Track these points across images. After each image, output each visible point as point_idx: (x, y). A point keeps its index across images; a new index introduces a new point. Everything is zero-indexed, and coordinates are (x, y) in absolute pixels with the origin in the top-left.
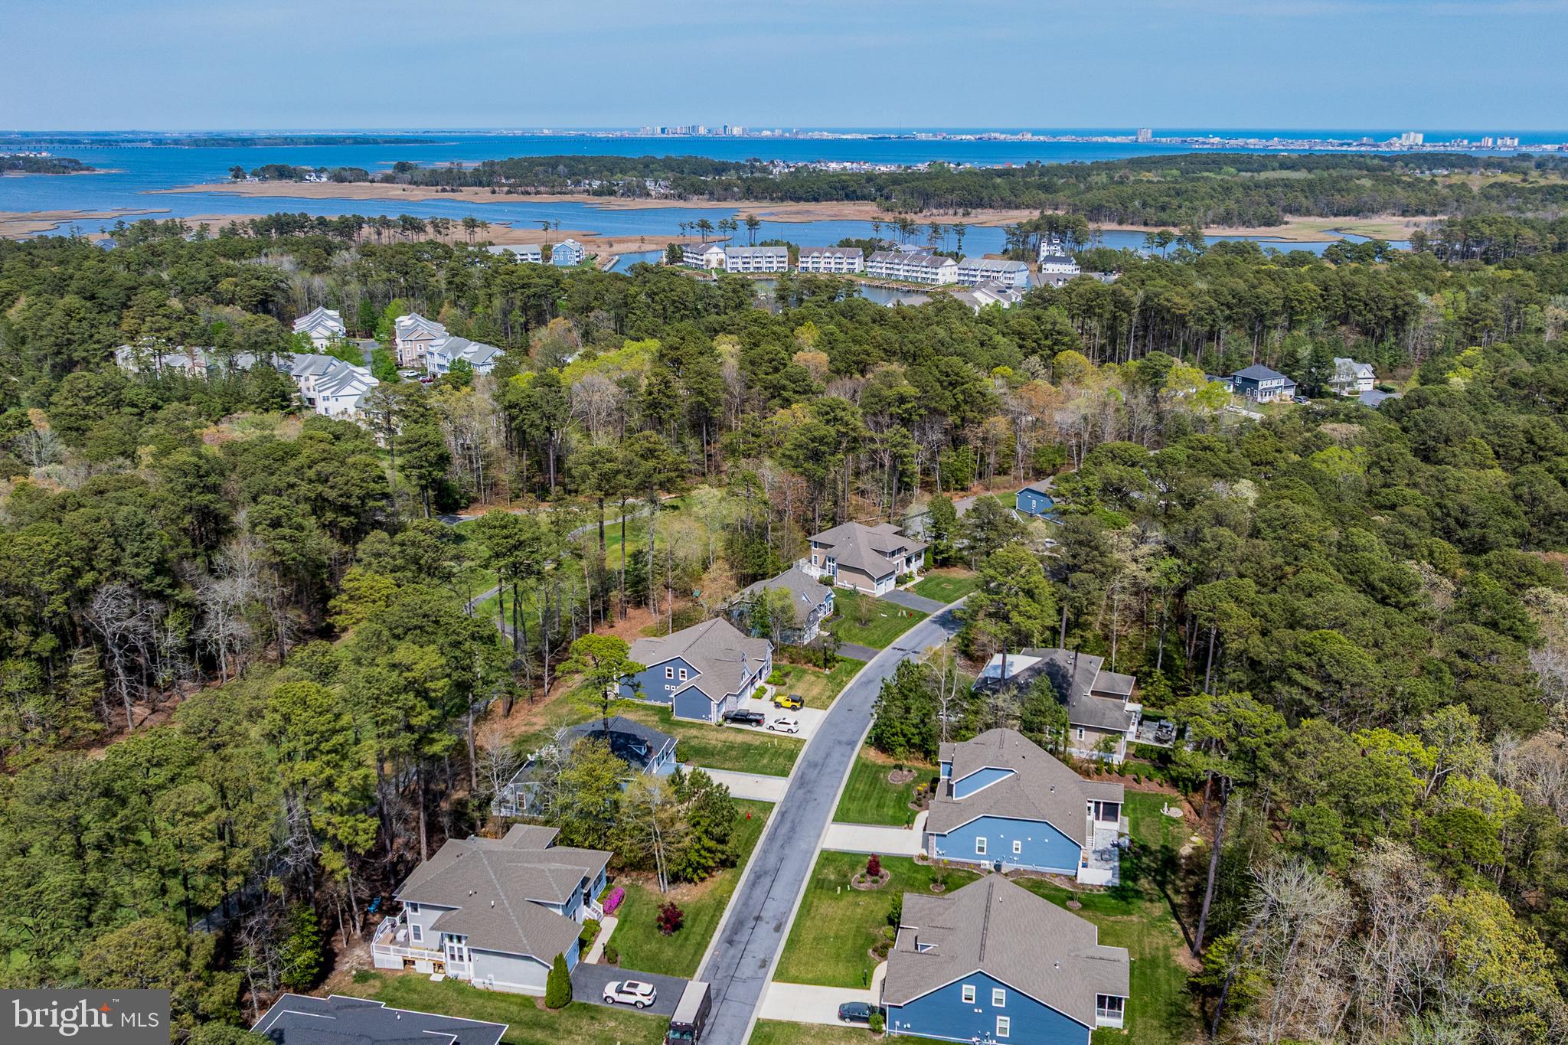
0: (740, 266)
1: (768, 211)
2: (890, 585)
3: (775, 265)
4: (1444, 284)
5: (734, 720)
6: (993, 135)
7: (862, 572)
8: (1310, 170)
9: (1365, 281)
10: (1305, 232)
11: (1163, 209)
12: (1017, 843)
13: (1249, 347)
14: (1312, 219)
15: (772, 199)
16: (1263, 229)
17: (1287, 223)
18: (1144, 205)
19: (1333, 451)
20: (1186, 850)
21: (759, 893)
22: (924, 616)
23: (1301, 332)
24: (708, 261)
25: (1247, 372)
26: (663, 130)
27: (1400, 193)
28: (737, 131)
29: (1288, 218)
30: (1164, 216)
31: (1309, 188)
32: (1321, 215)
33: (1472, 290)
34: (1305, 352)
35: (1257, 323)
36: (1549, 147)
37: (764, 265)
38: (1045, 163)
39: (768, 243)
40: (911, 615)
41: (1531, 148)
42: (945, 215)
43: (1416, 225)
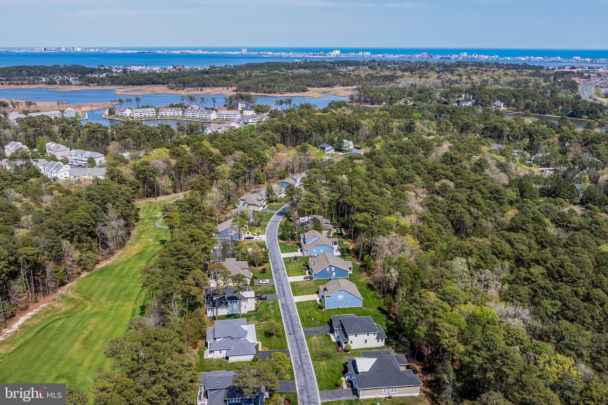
0: (139, 116)
1: (125, 90)
2: (261, 208)
3: (151, 115)
4: (367, 117)
5: (247, 239)
6: (187, 51)
7: (256, 205)
8: (310, 69)
9: (347, 118)
10: (315, 94)
11: (269, 87)
12: (322, 250)
13: (321, 139)
14: (316, 89)
15: (123, 85)
16: (302, 93)
17: (309, 91)
18: (263, 86)
19: (359, 167)
20: (351, 248)
21: (276, 265)
22: (273, 214)
23: (333, 133)
24: (126, 114)
25: (322, 146)
26: (45, 49)
27: (342, 79)
28: (79, 50)
29: (309, 89)
30: (270, 90)
31: (313, 77)
32: (318, 87)
33: (374, 118)
34: (336, 139)
35: (322, 131)
36: (380, 55)
37: (147, 115)
38: (216, 66)
39: (148, 107)
40: (270, 214)
41: (375, 56)
42: (193, 90)
43: (348, 90)
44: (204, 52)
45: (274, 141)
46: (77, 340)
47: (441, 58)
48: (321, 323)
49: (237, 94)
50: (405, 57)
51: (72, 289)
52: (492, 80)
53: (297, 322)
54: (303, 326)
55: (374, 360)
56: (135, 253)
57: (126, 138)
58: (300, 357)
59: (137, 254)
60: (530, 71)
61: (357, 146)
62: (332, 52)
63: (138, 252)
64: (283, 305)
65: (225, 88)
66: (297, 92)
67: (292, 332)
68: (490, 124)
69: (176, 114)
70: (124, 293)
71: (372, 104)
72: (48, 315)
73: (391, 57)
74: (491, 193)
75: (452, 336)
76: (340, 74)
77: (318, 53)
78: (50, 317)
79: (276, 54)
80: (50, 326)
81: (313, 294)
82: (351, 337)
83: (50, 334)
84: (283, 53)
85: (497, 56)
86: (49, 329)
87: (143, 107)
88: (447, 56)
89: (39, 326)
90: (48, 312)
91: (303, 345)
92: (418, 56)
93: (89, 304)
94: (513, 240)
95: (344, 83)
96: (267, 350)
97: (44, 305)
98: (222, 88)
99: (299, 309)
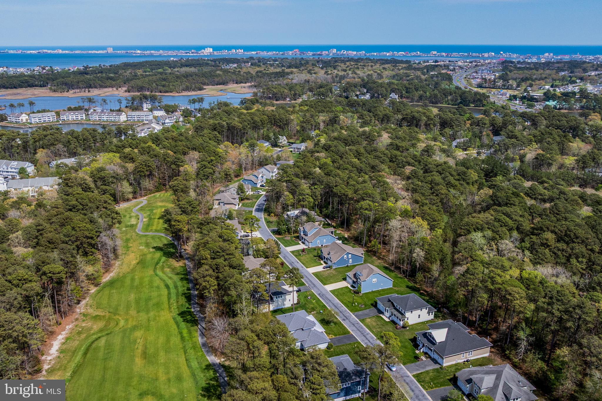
0: (38, 121)
2: (237, 207)
3: (51, 119)
6: (44, 51)
7: (232, 204)
8: (195, 67)
10: (213, 92)
11: (164, 86)
12: (325, 240)
13: (256, 136)
14: (211, 87)
16: (199, 92)
17: (205, 89)
18: (157, 85)
20: (346, 236)
21: (287, 259)
22: (252, 211)
23: (266, 129)
24: (22, 120)
27: (234, 77)
29: (205, 87)
32: (213, 85)
35: (256, 128)
36: (253, 52)
37: (47, 120)
38: (90, 66)
39: (44, 111)
40: (249, 211)
41: (248, 53)
42: (80, 92)
43: (244, 87)
44: (64, 52)
45: (218, 140)
46: (134, 356)
47: (313, 55)
48: (365, 306)
49: (141, 94)
50: (279, 54)
51: (91, 306)
52: (376, 74)
53: (342, 308)
54: (351, 311)
55: (446, 330)
56: (135, 262)
57: (56, 145)
58: (367, 339)
59: (138, 263)
60: (404, 65)
61: (291, 141)
62: (205, 50)
63: (137, 261)
64: (319, 294)
65: (115, 89)
66: (194, 90)
67: (345, 318)
68: (407, 115)
69: (80, 118)
70: (151, 303)
71: (277, 100)
72: (83, 336)
73: (264, 54)
74: (459, 175)
75: (521, 298)
76: (229, 72)
77: (190, 51)
78: (87, 338)
79: (146, 52)
80: (94, 346)
81: (341, 281)
82: (408, 314)
83: (101, 354)
84: (152, 52)
85: (364, 52)
86: (95, 349)
87: (39, 112)
88: (318, 53)
89: (80, 348)
90: (79, 333)
91: (362, 328)
92: (291, 53)
93: (120, 318)
94: (510, 213)
95: (237, 80)
96: (333, 337)
97: (70, 326)
98: (110, 89)
99: (337, 296)
